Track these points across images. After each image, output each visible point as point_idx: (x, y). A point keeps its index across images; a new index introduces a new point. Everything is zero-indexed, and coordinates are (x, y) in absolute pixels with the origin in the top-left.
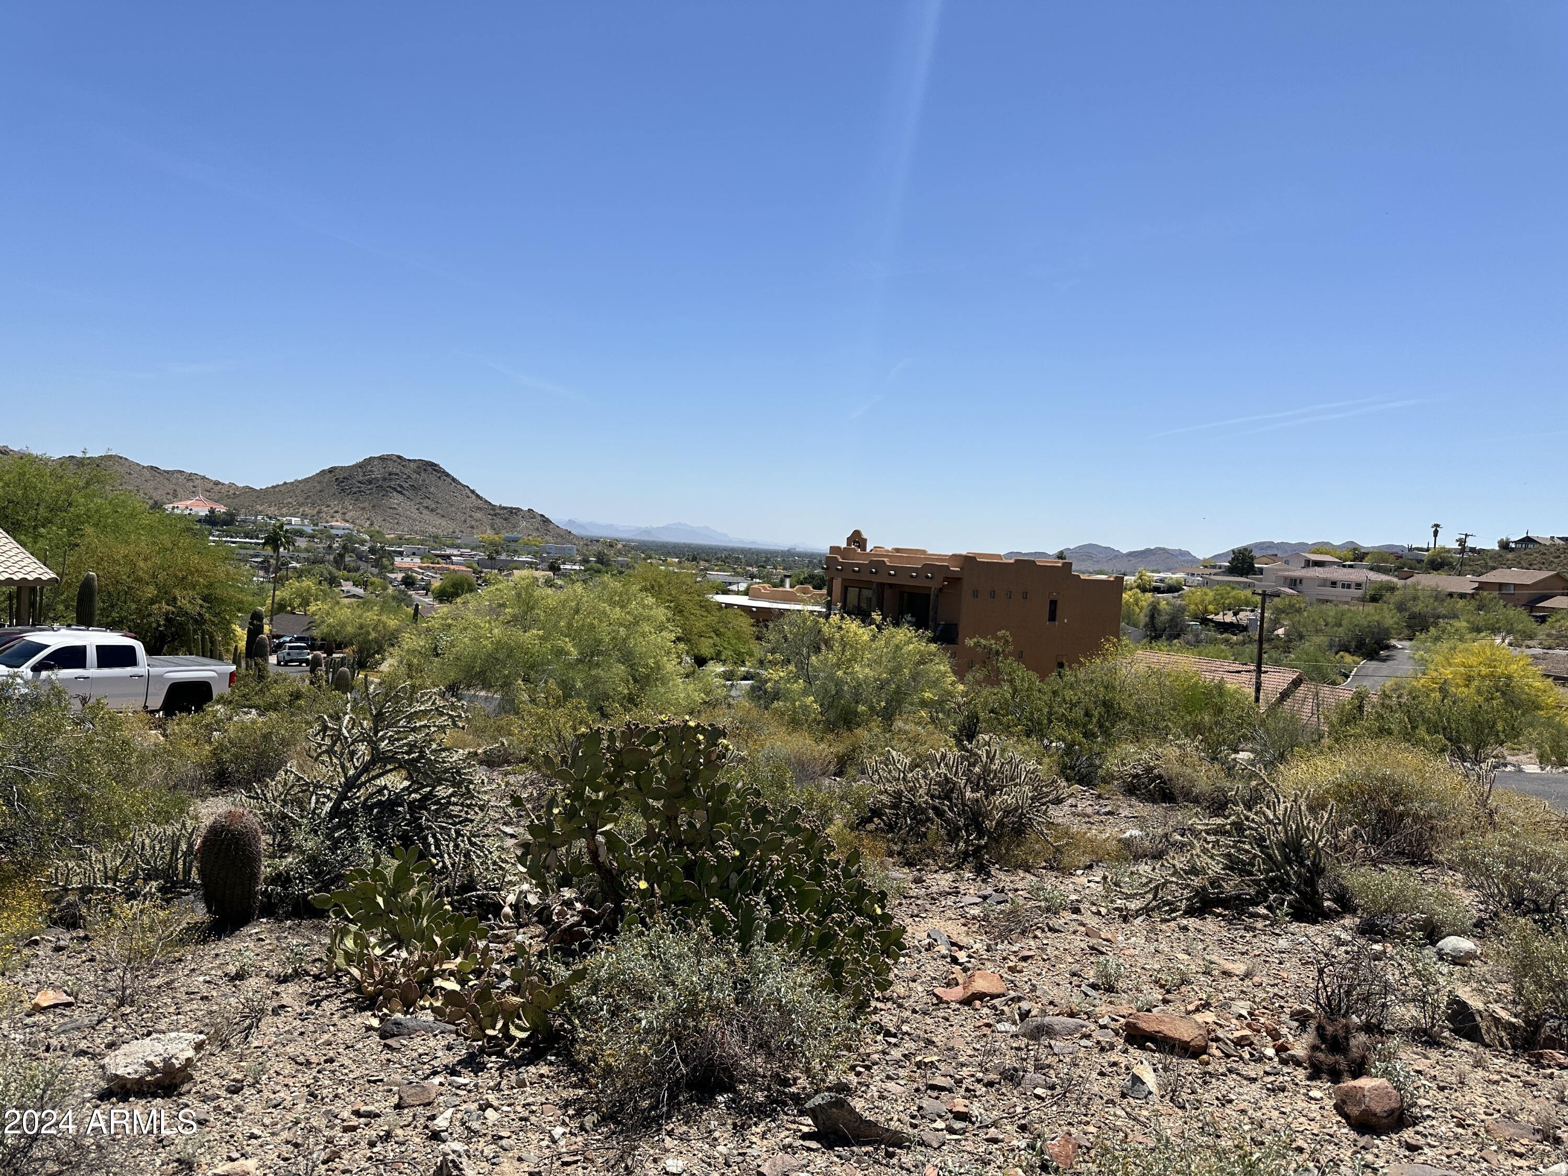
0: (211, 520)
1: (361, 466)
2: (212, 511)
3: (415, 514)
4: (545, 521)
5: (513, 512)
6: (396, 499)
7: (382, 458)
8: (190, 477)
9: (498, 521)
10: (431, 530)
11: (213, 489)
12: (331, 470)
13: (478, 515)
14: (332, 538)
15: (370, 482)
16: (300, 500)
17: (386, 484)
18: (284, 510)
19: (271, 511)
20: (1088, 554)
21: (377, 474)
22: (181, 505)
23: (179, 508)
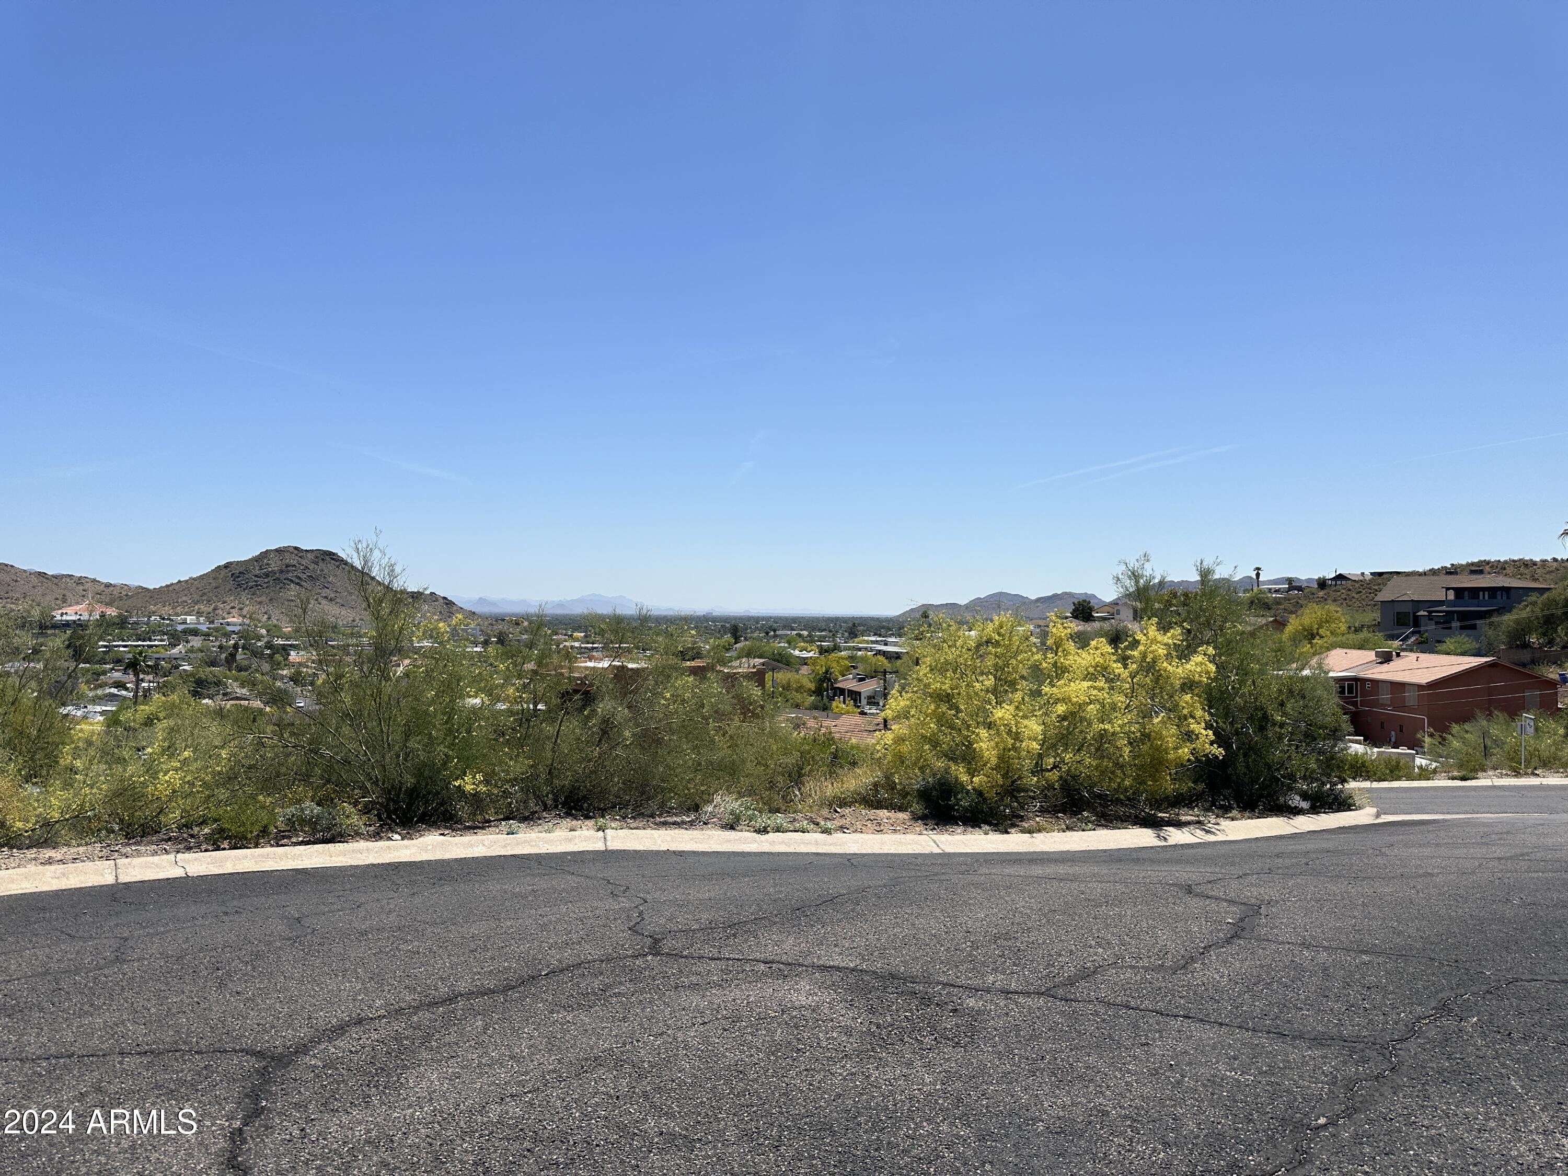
1: (256, 559)
2: (102, 614)
3: (313, 605)
4: (448, 603)
5: (416, 596)
6: (294, 591)
8: (80, 581)
11: (104, 592)
12: (227, 566)
14: (227, 635)
15: (267, 575)
16: (196, 597)
17: (283, 576)
18: (179, 609)
19: (166, 610)
20: (998, 603)
21: (274, 567)
22: (70, 611)
23: (68, 614)
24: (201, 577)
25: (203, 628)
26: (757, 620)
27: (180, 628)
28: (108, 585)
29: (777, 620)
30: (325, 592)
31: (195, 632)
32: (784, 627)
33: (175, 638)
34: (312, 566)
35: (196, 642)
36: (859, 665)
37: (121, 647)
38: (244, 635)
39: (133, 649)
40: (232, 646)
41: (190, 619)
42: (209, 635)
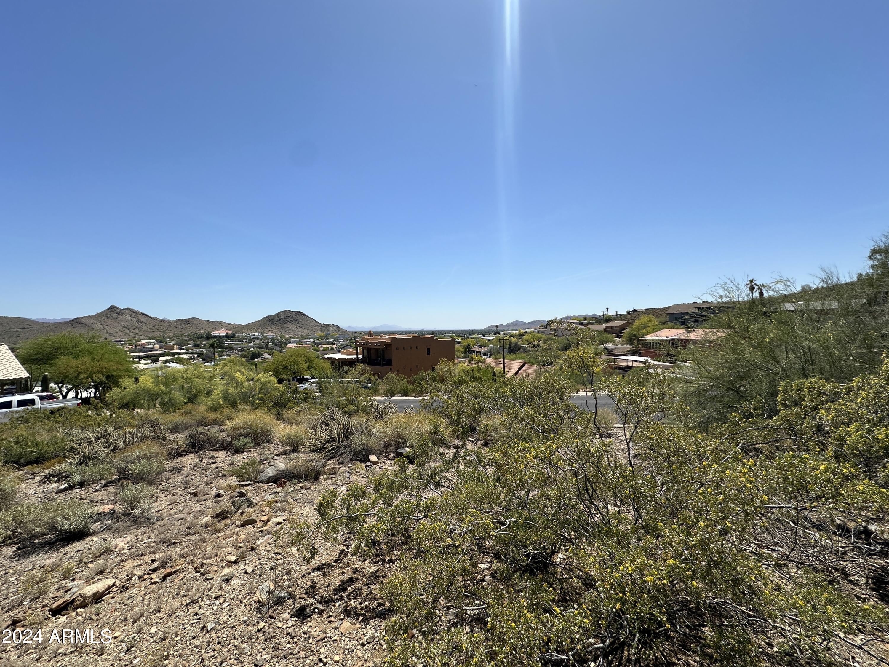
0: (227, 336)
1: (277, 315)
2: (227, 333)
3: (296, 329)
4: (338, 327)
5: (328, 325)
6: (289, 325)
7: (284, 312)
8: (220, 323)
9: (323, 329)
10: (301, 334)
11: (228, 326)
12: (267, 317)
13: (316, 327)
14: (267, 339)
15: (280, 320)
16: (258, 327)
17: (285, 320)
18: (252, 331)
19: (248, 332)
20: (516, 324)
21: (282, 317)
22: (217, 332)
23: (216, 333)
24: (259, 321)
25: (260, 337)
26: (438, 331)
27: (252, 337)
28: (229, 324)
29: (445, 331)
30: (299, 325)
31: (257, 338)
32: (448, 333)
33: (251, 340)
34: (295, 316)
35: (257, 341)
36: (478, 342)
37: (232, 343)
38: (273, 339)
39: (237, 344)
40: (268, 342)
41: (256, 334)
42: (261, 339)
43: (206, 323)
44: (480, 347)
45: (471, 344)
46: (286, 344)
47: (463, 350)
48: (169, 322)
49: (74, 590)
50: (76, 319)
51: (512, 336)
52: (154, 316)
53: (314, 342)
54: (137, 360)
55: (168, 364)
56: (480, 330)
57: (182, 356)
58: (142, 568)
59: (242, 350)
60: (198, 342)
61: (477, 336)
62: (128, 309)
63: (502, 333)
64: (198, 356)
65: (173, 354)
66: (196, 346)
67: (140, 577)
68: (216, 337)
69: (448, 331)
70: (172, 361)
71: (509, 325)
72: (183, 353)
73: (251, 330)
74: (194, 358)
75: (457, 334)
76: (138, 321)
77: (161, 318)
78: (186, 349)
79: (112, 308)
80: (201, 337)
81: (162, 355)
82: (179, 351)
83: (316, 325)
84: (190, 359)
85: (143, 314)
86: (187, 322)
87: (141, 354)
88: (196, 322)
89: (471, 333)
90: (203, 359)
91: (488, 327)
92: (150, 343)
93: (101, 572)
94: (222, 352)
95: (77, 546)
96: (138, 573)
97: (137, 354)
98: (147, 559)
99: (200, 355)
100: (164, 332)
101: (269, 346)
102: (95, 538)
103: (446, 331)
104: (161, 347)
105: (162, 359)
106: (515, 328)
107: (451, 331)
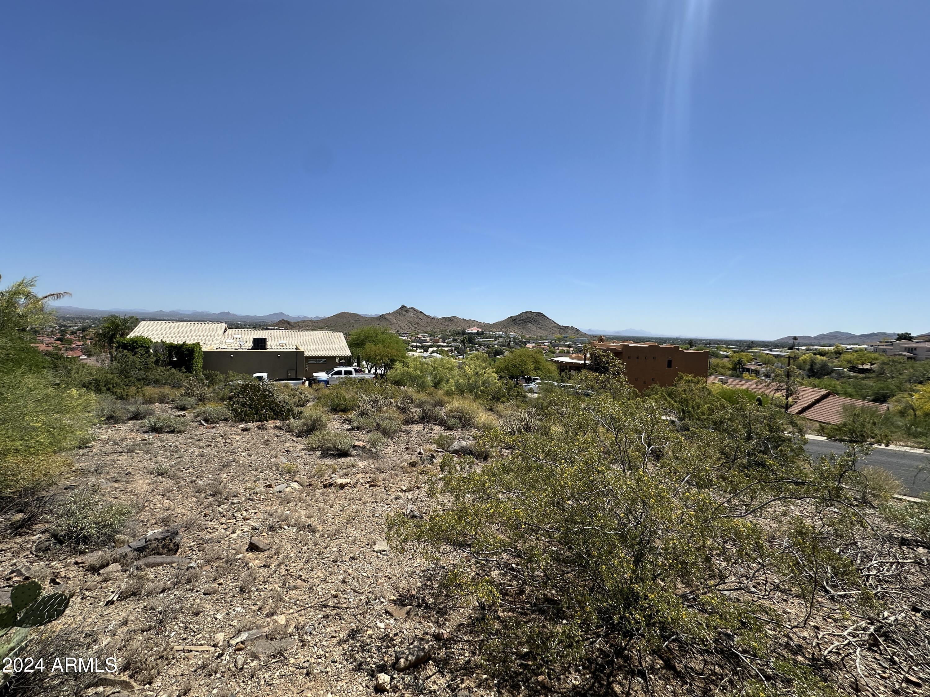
0: (478, 334)
1: (519, 315)
2: (478, 331)
3: (535, 330)
4: (577, 330)
5: (567, 327)
6: (530, 325)
7: (525, 313)
8: (473, 321)
9: (562, 331)
10: (540, 334)
11: (479, 325)
12: (511, 317)
13: (555, 329)
14: (510, 338)
15: (522, 320)
16: (502, 327)
17: (527, 321)
18: (498, 330)
19: (494, 330)
20: (835, 336)
21: (524, 318)
22: (470, 329)
23: (469, 331)
24: (504, 321)
25: (504, 336)
26: (701, 340)
27: (497, 335)
28: (480, 323)
29: (710, 340)
30: (539, 326)
31: (501, 337)
32: (714, 343)
33: (496, 338)
34: (536, 317)
35: (501, 340)
36: (758, 358)
37: (481, 340)
38: (514, 338)
39: (484, 341)
40: (510, 341)
41: (501, 333)
42: (505, 338)
43: (462, 321)
44: (759, 365)
45: (745, 360)
46: (525, 343)
47: (731, 366)
48: (437, 319)
49: (334, 479)
50: (382, 315)
51: (822, 354)
52: (427, 314)
53: (551, 343)
54: (415, 349)
55: (433, 354)
56: (768, 342)
57: (443, 348)
58: (364, 479)
59: (488, 347)
60: (456, 338)
61: (758, 350)
62: (412, 308)
63: (804, 348)
64: (455, 350)
65: (438, 346)
66: (455, 340)
67: (362, 484)
68: (469, 334)
69: (715, 340)
70: (437, 352)
71: (821, 337)
72: (445, 346)
73: (497, 328)
74: (452, 351)
75: (729, 345)
76: (418, 317)
77: (432, 316)
78: (448, 343)
79: (403, 307)
80: (458, 333)
81: (431, 346)
82: (442, 344)
83: (555, 327)
84: (449, 351)
85: (421, 312)
86: (450, 320)
87: (418, 344)
88: (456, 320)
89: (751, 344)
90: (458, 353)
91: (783, 339)
92: (424, 336)
93: (347, 475)
94: (472, 347)
95: (343, 460)
96: (361, 481)
97: (415, 344)
98: (368, 475)
99: (457, 348)
100: (434, 328)
101: (511, 344)
102: (352, 458)
103: (713, 340)
104: (431, 340)
105: (431, 349)
106: (831, 342)
107: (719, 341)
